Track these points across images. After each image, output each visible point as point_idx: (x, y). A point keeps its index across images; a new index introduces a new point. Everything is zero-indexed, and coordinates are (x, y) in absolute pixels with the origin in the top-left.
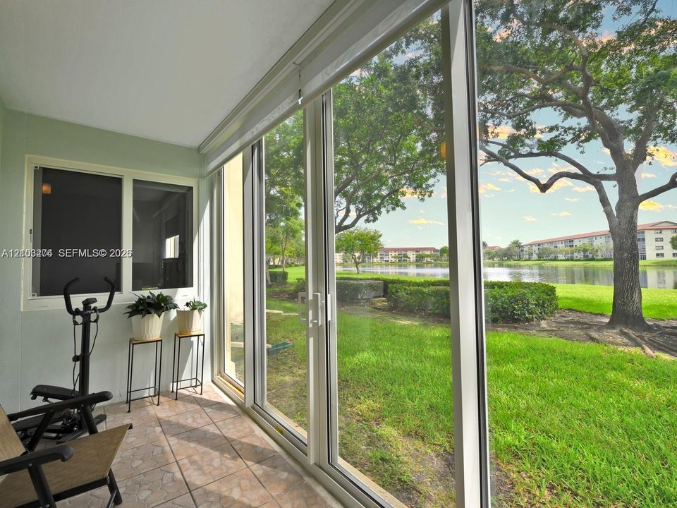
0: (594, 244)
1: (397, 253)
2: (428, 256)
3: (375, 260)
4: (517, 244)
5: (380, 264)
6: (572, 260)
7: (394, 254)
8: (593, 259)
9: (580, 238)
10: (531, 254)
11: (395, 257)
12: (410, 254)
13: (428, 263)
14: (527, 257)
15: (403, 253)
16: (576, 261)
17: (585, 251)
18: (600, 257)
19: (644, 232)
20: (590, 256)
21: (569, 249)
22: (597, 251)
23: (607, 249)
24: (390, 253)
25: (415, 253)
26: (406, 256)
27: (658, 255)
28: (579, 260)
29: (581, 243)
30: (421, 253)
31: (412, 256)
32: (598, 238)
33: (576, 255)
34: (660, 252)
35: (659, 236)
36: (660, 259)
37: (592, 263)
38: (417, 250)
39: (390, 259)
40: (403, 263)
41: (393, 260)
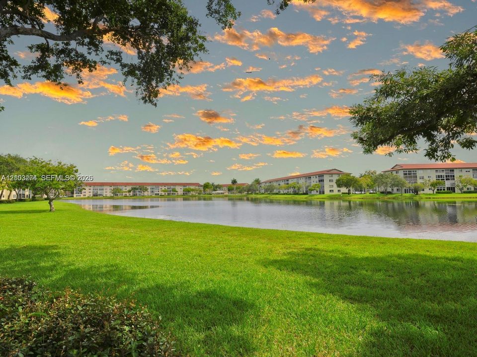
0: (299, 183)
1: (166, 188)
2: (193, 190)
3: (146, 193)
5: (150, 197)
7: (163, 188)
9: (292, 178)
11: (164, 191)
12: (178, 188)
13: (193, 196)
15: (172, 187)
16: (289, 194)
17: (294, 188)
18: (301, 192)
19: (323, 176)
20: (297, 191)
21: (286, 186)
22: (300, 188)
24: (160, 188)
25: (182, 188)
26: (174, 190)
27: (330, 191)
29: (293, 182)
30: (187, 187)
31: (180, 190)
32: (301, 178)
33: (290, 190)
34: (331, 189)
35: (331, 178)
36: (332, 194)
37: (296, 196)
38: (184, 185)
39: (160, 193)
40: (171, 196)
41: (163, 193)
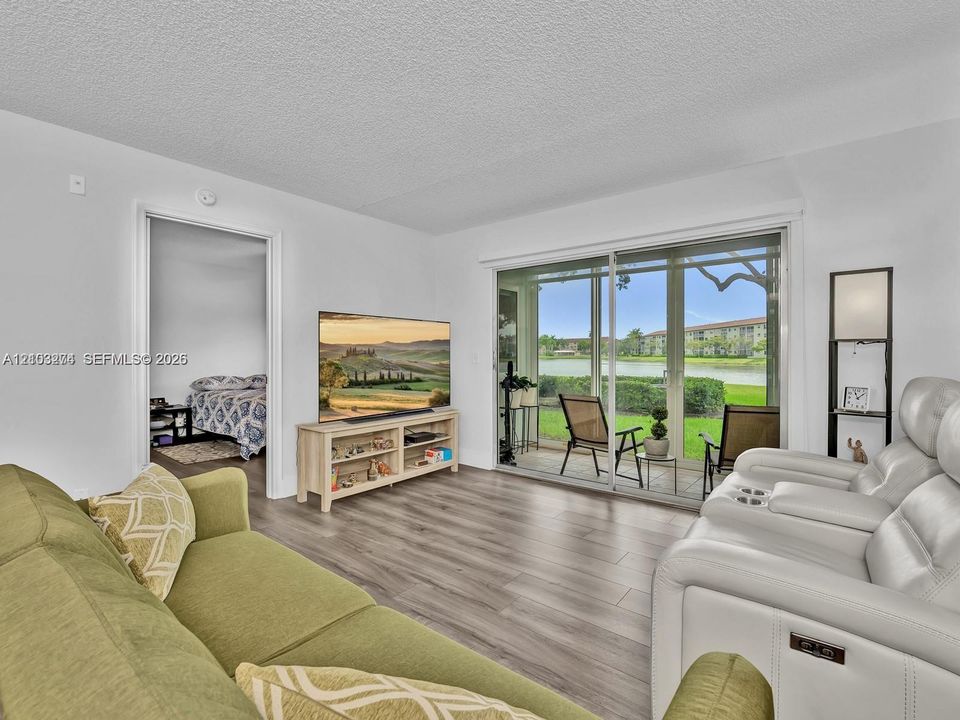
0: (728, 337)
4: (636, 334)
6: (702, 356)
8: (726, 356)
9: (712, 328)
10: (653, 348)
14: (648, 351)
17: (717, 345)
18: (732, 354)
20: (722, 352)
21: (698, 342)
22: (730, 346)
23: (741, 344)
28: (710, 357)
29: (712, 335)
32: (732, 329)
33: (706, 349)
